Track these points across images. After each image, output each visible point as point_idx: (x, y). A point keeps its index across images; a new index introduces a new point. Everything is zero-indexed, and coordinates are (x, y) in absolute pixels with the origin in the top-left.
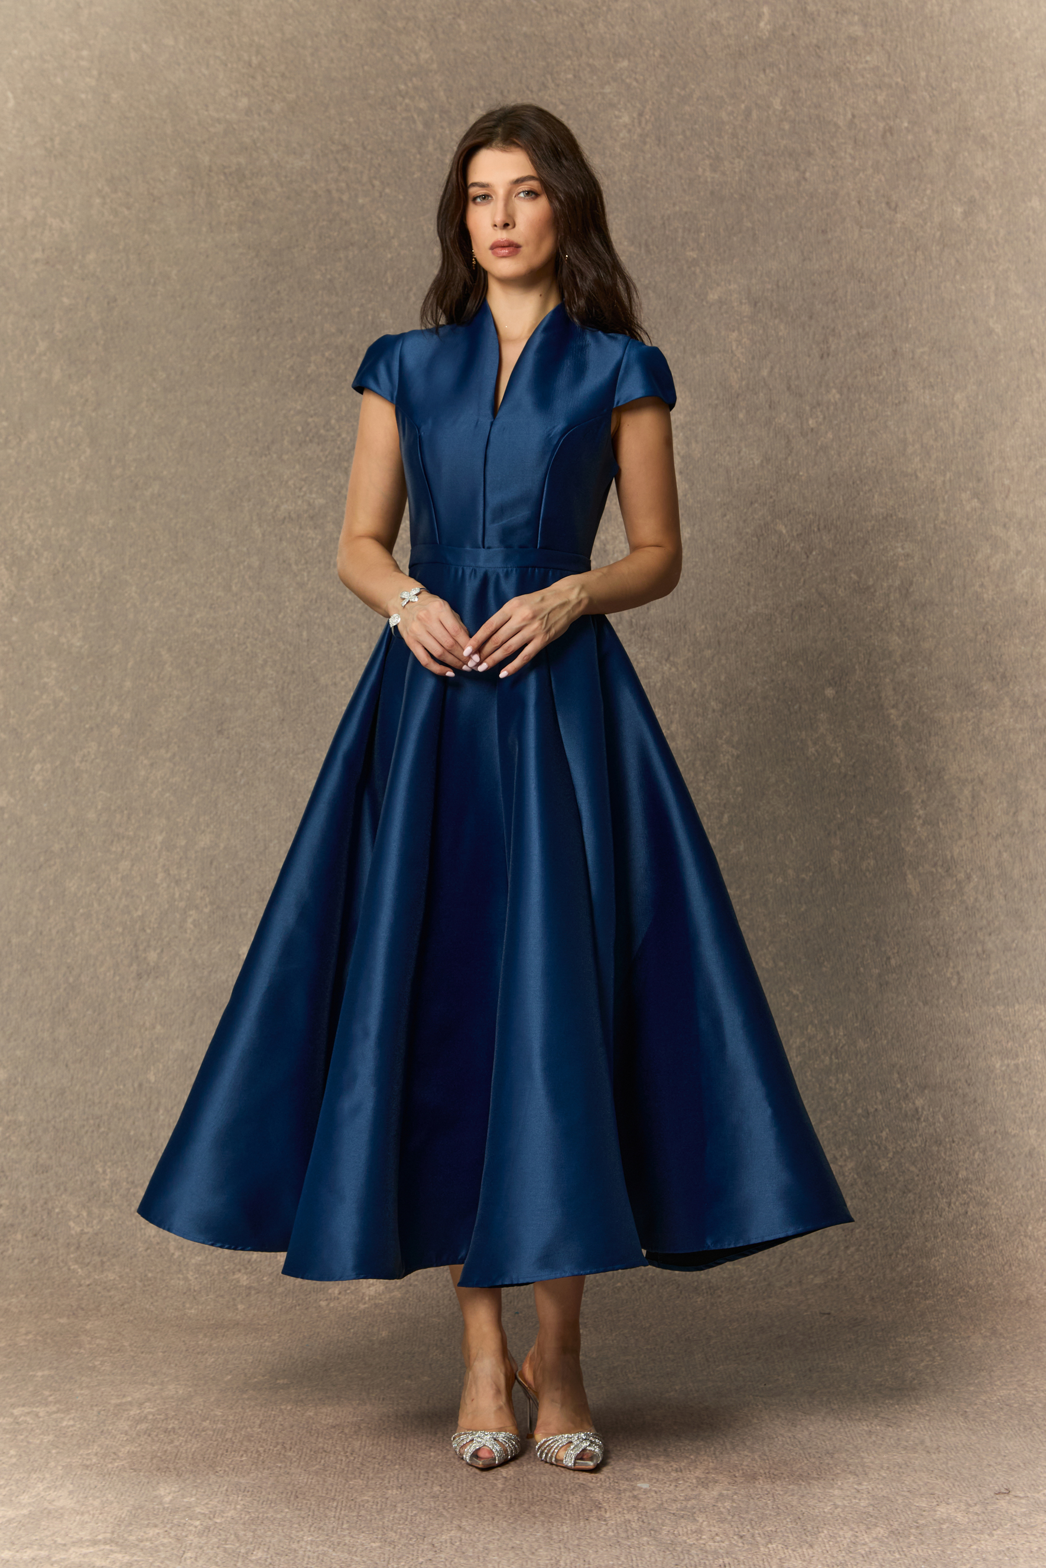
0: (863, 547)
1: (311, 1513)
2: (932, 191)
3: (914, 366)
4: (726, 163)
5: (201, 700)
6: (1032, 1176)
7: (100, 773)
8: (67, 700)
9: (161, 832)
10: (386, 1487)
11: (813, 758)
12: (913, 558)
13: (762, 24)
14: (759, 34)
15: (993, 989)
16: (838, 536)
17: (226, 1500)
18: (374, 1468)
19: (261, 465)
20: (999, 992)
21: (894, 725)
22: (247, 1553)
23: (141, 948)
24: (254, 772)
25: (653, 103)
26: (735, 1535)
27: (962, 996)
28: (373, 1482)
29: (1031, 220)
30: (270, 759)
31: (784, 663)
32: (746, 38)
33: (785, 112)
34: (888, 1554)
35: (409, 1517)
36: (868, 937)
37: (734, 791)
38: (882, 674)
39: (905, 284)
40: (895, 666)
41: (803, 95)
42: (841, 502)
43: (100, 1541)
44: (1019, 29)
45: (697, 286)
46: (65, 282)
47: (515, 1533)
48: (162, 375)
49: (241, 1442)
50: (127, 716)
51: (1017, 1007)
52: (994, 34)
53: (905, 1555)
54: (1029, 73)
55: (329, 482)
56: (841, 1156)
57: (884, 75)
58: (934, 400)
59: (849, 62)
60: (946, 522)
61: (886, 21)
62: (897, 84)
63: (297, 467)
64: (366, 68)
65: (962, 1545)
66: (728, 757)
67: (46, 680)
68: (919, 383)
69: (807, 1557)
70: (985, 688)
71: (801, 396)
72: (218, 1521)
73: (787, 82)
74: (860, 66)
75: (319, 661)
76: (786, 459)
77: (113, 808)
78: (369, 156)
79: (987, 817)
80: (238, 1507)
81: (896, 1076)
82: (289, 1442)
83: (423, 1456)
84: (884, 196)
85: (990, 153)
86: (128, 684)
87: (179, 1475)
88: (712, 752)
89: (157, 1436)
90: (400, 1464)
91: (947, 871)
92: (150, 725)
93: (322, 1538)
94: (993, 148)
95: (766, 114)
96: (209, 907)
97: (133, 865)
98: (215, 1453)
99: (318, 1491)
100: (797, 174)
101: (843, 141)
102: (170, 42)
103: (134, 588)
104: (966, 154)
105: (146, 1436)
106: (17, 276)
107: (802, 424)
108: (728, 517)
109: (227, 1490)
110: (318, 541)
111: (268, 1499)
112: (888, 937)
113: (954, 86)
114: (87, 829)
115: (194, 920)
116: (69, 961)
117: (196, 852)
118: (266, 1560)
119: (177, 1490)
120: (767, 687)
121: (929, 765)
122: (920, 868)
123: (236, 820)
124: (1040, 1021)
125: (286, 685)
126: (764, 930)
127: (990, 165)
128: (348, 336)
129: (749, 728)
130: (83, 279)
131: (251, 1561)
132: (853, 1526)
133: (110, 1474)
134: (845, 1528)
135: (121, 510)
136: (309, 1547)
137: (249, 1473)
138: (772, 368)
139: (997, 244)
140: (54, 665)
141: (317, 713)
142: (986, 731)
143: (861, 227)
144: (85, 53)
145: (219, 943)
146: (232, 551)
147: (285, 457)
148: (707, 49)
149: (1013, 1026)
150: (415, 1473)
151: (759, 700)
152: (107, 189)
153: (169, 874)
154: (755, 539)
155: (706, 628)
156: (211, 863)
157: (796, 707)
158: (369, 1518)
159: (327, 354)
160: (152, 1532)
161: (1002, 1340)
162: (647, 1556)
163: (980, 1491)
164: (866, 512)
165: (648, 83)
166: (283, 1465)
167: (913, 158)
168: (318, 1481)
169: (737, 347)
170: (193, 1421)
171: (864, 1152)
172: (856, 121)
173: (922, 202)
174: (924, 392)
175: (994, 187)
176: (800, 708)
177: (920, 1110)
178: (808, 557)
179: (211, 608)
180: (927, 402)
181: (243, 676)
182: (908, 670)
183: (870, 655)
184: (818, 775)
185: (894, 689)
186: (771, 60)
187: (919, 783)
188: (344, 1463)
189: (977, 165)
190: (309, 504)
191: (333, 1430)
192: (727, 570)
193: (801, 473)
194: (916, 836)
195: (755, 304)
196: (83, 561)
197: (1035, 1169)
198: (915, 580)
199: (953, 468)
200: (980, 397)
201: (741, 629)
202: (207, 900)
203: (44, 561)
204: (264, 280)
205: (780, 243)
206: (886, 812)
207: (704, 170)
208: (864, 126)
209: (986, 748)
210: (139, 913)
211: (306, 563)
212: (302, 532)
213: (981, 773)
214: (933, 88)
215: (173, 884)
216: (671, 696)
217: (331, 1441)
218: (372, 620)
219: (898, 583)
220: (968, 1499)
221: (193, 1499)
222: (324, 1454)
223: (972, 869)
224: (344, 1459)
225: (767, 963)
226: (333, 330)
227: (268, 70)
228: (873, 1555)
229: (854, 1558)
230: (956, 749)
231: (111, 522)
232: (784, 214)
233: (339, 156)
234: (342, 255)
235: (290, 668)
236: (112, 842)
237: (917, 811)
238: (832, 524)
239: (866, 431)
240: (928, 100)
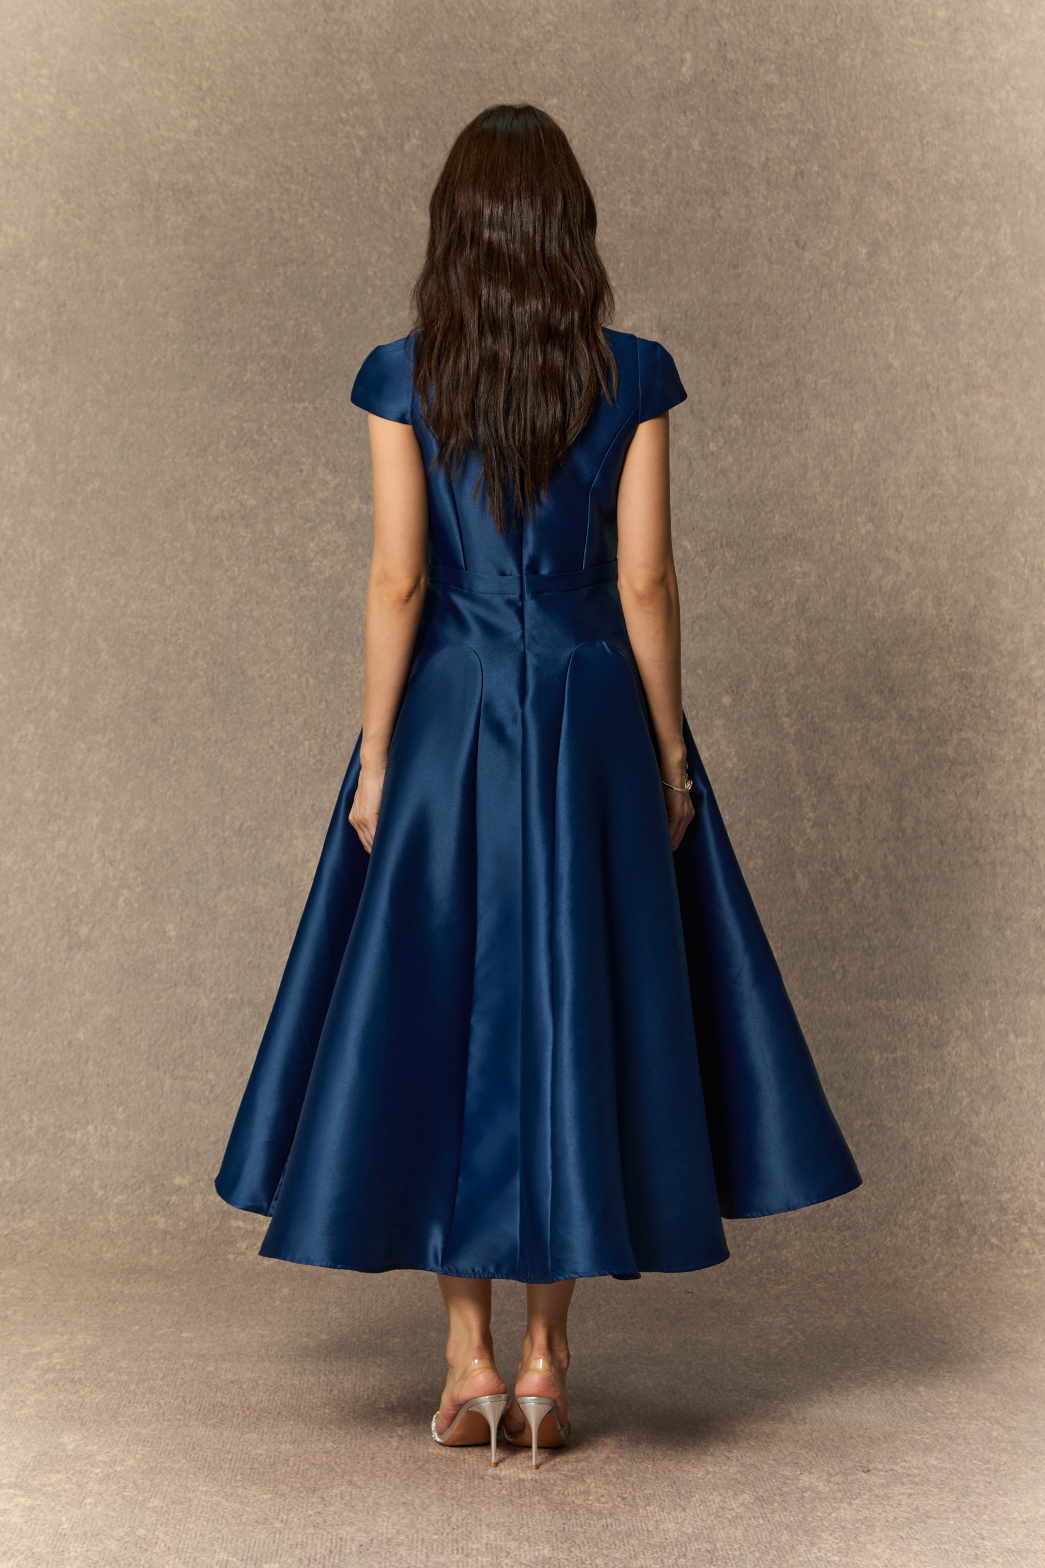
0: (763, 564)
1: (207, 1465)
2: (839, 232)
3: (816, 396)
4: (646, 198)
5: (136, 689)
6: (905, 1168)
7: (37, 754)
9: (98, 814)
10: (280, 1442)
12: (809, 576)
13: (684, 70)
14: (681, 78)
15: (877, 983)
16: (740, 553)
17: (126, 1449)
18: (269, 1423)
19: (197, 466)
20: (882, 986)
21: (787, 733)
22: (144, 1501)
23: (73, 922)
24: (186, 759)
25: (580, 140)
26: (618, 1496)
27: (845, 990)
28: (268, 1436)
29: (930, 263)
30: (201, 748)
32: (669, 81)
33: (703, 152)
34: (753, 1520)
35: (301, 1472)
39: (810, 318)
40: (790, 678)
41: (721, 138)
42: (743, 522)
43: (5, 1484)
44: (925, 82)
46: (18, 286)
47: (407, 1490)
48: (106, 377)
49: (144, 1394)
50: (65, 701)
51: (898, 1002)
52: (902, 87)
53: (769, 1521)
54: (933, 125)
55: (261, 484)
57: (797, 121)
58: (834, 428)
59: (765, 108)
60: (842, 544)
61: (801, 70)
62: (809, 130)
63: (232, 469)
64: (310, 96)
65: (823, 1512)
68: (820, 412)
69: (680, 1520)
70: (874, 701)
71: (703, 420)
72: (118, 1469)
73: (705, 125)
74: (775, 112)
75: (247, 653)
77: (50, 788)
78: (310, 179)
79: (873, 822)
80: (138, 1456)
82: (189, 1396)
83: (318, 1412)
84: (793, 235)
85: (894, 198)
86: (65, 670)
87: (83, 1424)
89: (63, 1385)
90: (294, 1420)
91: (836, 870)
92: (87, 711)
93: (216, 1489)
94: (897, 194)
95: (685, 154)
96: (141, 887)
97: (69, 845)
98: (118, 1404)
99: (214, 1443)
100: (712, 211)
101: (756, 181)
102: (125, 63)
103: (72, 578)
104: (872, 198)
105: (53, 1386)
107: (703, 447)
109: (128, 1440)
110: (248, 539)
111: (166, 1450)
113: (862, 134)
114: (24, 808)
115: (126, 899)
117: (131, 835)
118: (162, 1508)
119: (80, 1438)
121: (819, 771)
122: (810, 867)
123: (169, 806)
124: (919, 1016)
125: (215, 676)
127: (893, 209)
128: (282, 348)
130: (35, 284)
131: (148, 1509)
132: (722, 1491)
133: (17, 1421)
134: (715, 1493)
135: (62, 503)
136: (203, 1497)
137: (149, 1425)
139: (898, 284)
141: (244, 704)
142: (874, 742)
143: (771, 263)
144: (44, 71)
145: (148, 920)
146: (167, 546)
147: (221, 459)
148: (632, 91)
149: (893, 1020)
150: (309, 1429)
152: (60, 200)
153: (104, 855)
156: (144, 846)
158: (261, 1470)
159: (262, 364)
160: (54, 1478)
161: (867, 1319)
162: (537, 1515)
163: (841, 1462)
164: (767, 532)
165: (575, 120)
166: (182, 1417)
167: (822, 201)
168: (215, 1434)
170: (99, 1372)
172: (770, 163)
173: (829, 242)
174: (825, 421)
175: (897, 230)
176: (697, 714)
178: (710, 571)
179: (145, 600)
180: (828, 430)
181: (176, 667)
182: (802, 682)
183: (767, 666)
185: (788, 699)
186: (691, 103)
187: (809, 788)
188: (240, 1418)
189: (882, 210)
190: (241, 504)
191: (231, 1385)
193: (702, 494)
194: (806, 837)
195: (664, 332)
196: (25, 550)
197: (908, 1161)
198: (811, 597)
199: (851, 493)
200: (878, 427)
202: (139, 880)
204: (207, 291)
205: (693, 276)
206: (776, 814)
208: (777, 168)
209: (873, 757)
210: (74, 890)
211: (237, 559)
212: (234, 530)
213: (869, 781)
214: (842, 135)
215: (107, 865)
217: (229, 1396)
218: (297, 615)
219: (795, 599)
220: (830, 1469)
221: (95, 1447)
222: (222, 1408)
223: (860, 870)
224: (241, 1413)
226: (269, 341)
227: (218, 93)
228: (739, 1520)
229: (722, 1523)
230: (845, 757)
231: (53, 514)
232: (698, 248)
233: (281, 178)
234: (281, 271)
235: (219, 660)
236: (49, 821)
237: (807, 813)
238: (734, 541)
239: (768, 456)
240: (838, 147)
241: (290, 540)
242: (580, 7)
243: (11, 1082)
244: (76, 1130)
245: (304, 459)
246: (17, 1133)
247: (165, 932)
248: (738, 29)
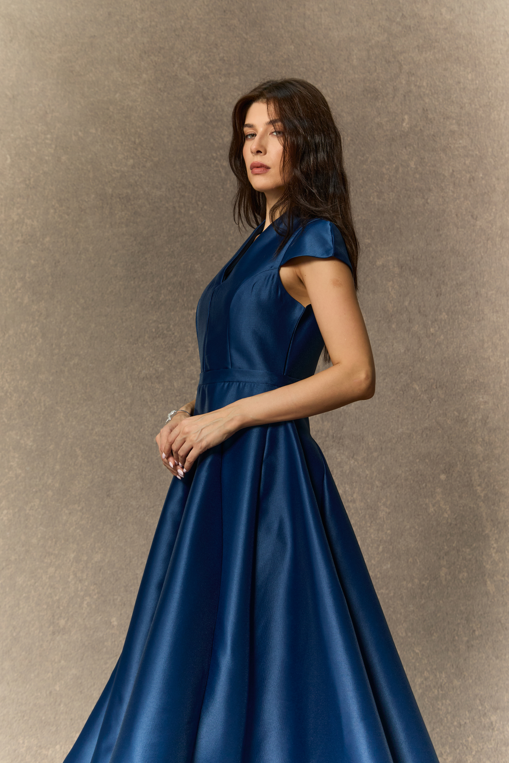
0: (461, 397)
2: (496, 210)
3: (487, 301)
4: (385, 195)
5: (98, 478)
7: (40, 517)
8: (23, 475)
9: (74, 552)
11: (432, 514)
12: (488, 403)
13: (404, 124)
14: (403, 129)
16: (447, 391)
19: (133, 349)
21: (479, 496)
23: (56, 617)
24: (126, 518)
30: (135, 511)
31: (418, 460)
32: (396, 131)
33: (417, 168)
36: (462, 618)
37: (386, 533)
38: (472, 467)
39: (482, 258)
40: (479, 463)
41: (426, 160)
42: (449, 373)
45: (371, 257)
46: (33, 252)
48: (82, 301)
50: (57, 485)
55: (166, 359)
56: (445, 752)
57: (469, 150)
58: (498, 319)
59: (451, 143)
60: (506, 385)
61: (470, 123)
62: (476, 155)
63: (151, 350)
64: (196, 145)
66: (384, 513)
67: (12, 463)
68: (490, 310)
71: (426, 316)
73: (417, 154)
74: (456, 146)
76: (418, 349)
77: (47, 537)
78: (196, 190)
81: (478, 701)
84: (470, 212)
86: (58, 467)
88: (375, 510)
92: (69, 491)
95: (406, 170)
96: (97, 595)
97: (56, 570)
100: (423, 200)
101: (448, 183)
102: (93, 131)
103: (62, 414)
106: (7, 249)
107: (427, 331)
108: (386, 380)
110: (161, 390)
112: (475, 618)
114: (31, 549)
115: (88, 603)
116: (14, 623)
117: (92, 564)
120: (408, 474)
121: (499, 518)
122: (495, 578)
123: (115, 546)
125: (144, 469)
126: (401, 614)
129: (396, 497)
130: (42, 251)
135: (57, 372)
138: (410, 301)
140: (17, 455)
143: (458, 228)
144: (49, 136)
145: (100, 615)
146: (116, 395)
147: (145, 345)
148: (375, 137)
151: (403, 481)
152: (57, 205)
153: (76, 576)
154: (401, 392)
155: (374, 440)
156: (100, 570)
157: (424, 485)
164: (462, 379)
167: (485, 193)
169: (392, 290)
171: (458, 751)
172: (455, 173)
173: (491, 215)
174: (493, 315)
176: (426, 486)
177: (494, 723)
178: (430, 402)
179: (103, 426)
180: (495, 320)
181: (121, 464)
182: (487, 465)
183: (466, 457)
184: (435, 524)
185: (479, 476)
186: (409, 142)
187: (493, 529)
190: (156, 370)
192: (386, 409)
193: (426, 357)
194: (492, 559)
195: (402, 267)
196: (35, 399)
198: (490, 415)
201: (394, 441)
202: (96, 591)
203: (14, 399)
204: (138, 252)
205: (415, 236)
206: (474, 545)
207: (374, 198)
208: (459, 176)
210: (57, 598)
211: (156, 401)
212: (153, 385)
214: (495, 157)
215: (78, 582)
216: (354, 478)
219: (480, 417)
225: (402, 633)
227: (144, 145)
231: (51, 378)
232: (416, 221)
233: (180, 190)
234: (180, 239)
235: (146, 459)
236: (45, 556)
237: (493, 544)
238: (444, 385)
239: (462, 335)
240: (493, 163)
241: (184, 390)
242: (345, 93)
243: (14, 717)
244: (49, 748)
245: (190, 344)
246: (15, 751)
247: (111, 623)
248: (433, 102)
